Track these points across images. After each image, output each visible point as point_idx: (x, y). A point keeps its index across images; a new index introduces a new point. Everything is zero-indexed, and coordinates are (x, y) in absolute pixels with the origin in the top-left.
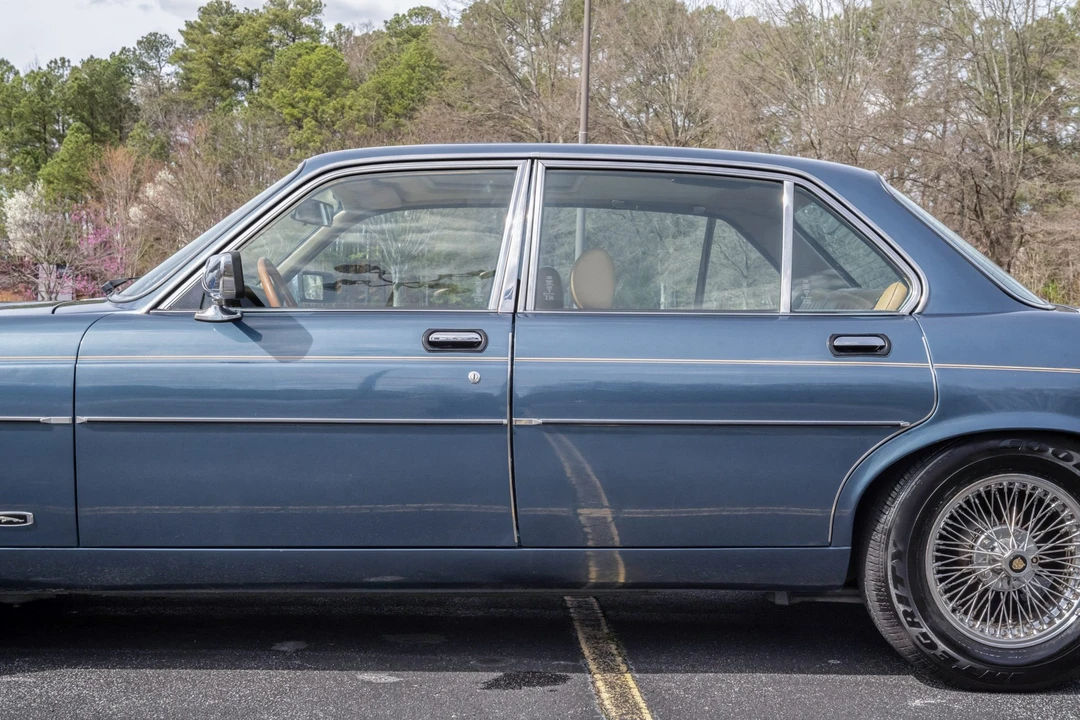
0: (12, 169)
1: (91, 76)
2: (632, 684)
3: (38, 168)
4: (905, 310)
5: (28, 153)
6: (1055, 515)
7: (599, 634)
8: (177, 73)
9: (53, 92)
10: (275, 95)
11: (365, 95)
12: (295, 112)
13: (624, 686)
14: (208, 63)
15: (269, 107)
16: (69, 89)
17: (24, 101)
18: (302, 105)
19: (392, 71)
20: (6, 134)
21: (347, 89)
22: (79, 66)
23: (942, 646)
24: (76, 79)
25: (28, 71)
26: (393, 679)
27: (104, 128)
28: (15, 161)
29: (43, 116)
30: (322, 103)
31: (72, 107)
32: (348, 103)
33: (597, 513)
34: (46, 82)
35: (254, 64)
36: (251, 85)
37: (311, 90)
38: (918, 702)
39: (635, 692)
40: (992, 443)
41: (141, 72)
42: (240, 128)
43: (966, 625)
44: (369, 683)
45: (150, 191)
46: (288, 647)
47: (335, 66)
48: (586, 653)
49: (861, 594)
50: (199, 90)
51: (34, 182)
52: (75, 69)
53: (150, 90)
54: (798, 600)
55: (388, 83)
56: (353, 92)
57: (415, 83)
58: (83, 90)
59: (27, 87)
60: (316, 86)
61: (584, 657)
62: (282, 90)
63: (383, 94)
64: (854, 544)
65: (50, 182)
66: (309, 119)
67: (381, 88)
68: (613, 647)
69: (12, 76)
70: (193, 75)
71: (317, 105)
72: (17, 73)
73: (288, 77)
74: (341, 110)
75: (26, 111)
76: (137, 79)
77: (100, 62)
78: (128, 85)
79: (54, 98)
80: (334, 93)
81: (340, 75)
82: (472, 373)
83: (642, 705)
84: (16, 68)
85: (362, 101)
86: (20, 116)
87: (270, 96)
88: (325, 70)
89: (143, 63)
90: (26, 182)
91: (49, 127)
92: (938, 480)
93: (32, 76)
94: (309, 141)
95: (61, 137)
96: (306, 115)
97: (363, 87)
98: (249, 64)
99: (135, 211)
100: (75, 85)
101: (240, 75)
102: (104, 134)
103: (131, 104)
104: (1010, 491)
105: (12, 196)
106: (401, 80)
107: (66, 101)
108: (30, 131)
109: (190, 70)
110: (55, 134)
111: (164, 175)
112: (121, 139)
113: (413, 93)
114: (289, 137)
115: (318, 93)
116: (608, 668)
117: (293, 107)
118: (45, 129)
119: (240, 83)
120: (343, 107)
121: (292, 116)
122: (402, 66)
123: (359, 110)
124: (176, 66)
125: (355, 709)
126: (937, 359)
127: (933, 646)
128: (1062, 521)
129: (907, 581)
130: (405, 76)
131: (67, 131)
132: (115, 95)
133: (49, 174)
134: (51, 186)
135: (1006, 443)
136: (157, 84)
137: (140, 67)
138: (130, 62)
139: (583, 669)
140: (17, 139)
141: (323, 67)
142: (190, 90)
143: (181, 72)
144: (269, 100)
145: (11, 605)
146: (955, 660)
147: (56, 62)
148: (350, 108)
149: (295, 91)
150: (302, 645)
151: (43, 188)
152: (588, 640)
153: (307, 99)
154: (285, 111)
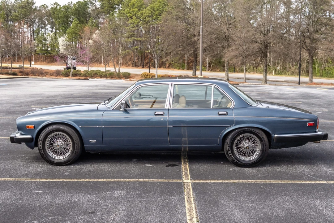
0: (60, 31)
1: (79, 6)
2: (188, 166)
3: (66, 30)
4: (231, 107)
5: (63, 27)
6: (255, 140)
7: (185, 158)
8: (100, 4)
9: (69, 10)
10: (125, 10)
11: (148, 10)
12: (131, 15)
13: (187, 167)
14: (108, 2)
15: (124, 14)
16: (73, 9)
17: (62, 13)
18: (132, 13)
19: (155, 3)
20: (58, 22)
21: (144, 8)
22: (76, 3)
23: (236, 160)
24: (75, 7)
25: (63, 5)
26: (151, 165)
27: (82, 19)
28: (60, 29)
29: (67, 17)
30: (138, 12)
31: (74, 14)
32: (144, 12)
33: (185, 139)
34: (67, 8)
35: (120, 2)
36: (119, 7)
37: (135, 9)
38: (231, 169)
39: (188, 168)
40: (244, 129)
41: (91, 4)
42: (116, 19)
43: (240, 157)
44: (147, 166)
45: (94, 36)
46: (134, 160)
47: (140, 2)
48: (182, 161)
49: (224, 152)
50: (106, 9)
51: (65, 34)
52: (74, 4)
53: (93, 9)
54: (215, 153)
55: (154, 6)
56: (145, 9)
57: (161, 6)
58: (77, 9)
59: (63, 9)
60: (136, 8)
61: (181, 161)
62: (127, 9)
63: (153, 9)
64: (222, 144)
65: (69, 34)
66: (134, 16)
67: (152, 8)
68: (187, 160)
69: (59, 7)
70: (105, 5)
71: (136, 13)
72: (60, 6)
73: (129, 5)
74: (142, 14)
75: (63, 16)
76: (90, 6)
77: (81, 2)
78: (88, 8)
79: (70, 12)
80: (140, 9)
81: (142, 5)
82: (162, 118)
83: (188, 170)
84: (60, 5)
85: (148, 12)
86: (61, 17)
87: (124, 11)
88: (138, 4)
89: (92, 2)
90: (63, 34)
91: (68, 20)
92: (235, 135)
93: (64, 7)
94: (134, 22)
95: (72, 22)
96: (133, 16)
97: (148, 8)
98: (118, 2)
99: (91, 41)
100: (75, 8)
101: (116, 5)
102: (82, 21)
103: (89, 13)
104: (247, 136)
105: (60, 38)
106: (158, 6)
107: (73, 13)
108: (64, 21)
109: (103, 4)
110: (70, 21)
111: (97, 32)
112: (86, 22)
113: (161, 9)
114: (129, 21)
115: (136, 10)
116: (185, 163)
117: (130, 13)
118: (67, 20)
119: (116, 6)
120: (143, 13)
121: (130, 16)
122: (158, 2)
123: (147, 14)
124: (100, 3)
125: (145, 170)
126: (235, 115)
127: (235, 160)
128: (256, 141)
129: (230, 151)
130: (158, 5)
131: (73, 20)
132: (85, 11)
133: (69, 32)
134: (70, 35)
135: (246, 129)
136: (95, 7)
137: (91, 3)
138: (88, 2)
139: (181, 164)
140: (60, 23)
141: (138, 3)
142: (103, 9)
143: (101, 4)
144: (124, 12)
145: (92, 154)
146: (238, 163)
147: (70, 3)
148: (145, 13)
149: (130, 9)
150: (137, 160)
151: (67, 35)
152: (183, 159)
153: (133, 11)
154: (128, 14)
